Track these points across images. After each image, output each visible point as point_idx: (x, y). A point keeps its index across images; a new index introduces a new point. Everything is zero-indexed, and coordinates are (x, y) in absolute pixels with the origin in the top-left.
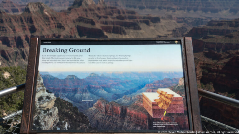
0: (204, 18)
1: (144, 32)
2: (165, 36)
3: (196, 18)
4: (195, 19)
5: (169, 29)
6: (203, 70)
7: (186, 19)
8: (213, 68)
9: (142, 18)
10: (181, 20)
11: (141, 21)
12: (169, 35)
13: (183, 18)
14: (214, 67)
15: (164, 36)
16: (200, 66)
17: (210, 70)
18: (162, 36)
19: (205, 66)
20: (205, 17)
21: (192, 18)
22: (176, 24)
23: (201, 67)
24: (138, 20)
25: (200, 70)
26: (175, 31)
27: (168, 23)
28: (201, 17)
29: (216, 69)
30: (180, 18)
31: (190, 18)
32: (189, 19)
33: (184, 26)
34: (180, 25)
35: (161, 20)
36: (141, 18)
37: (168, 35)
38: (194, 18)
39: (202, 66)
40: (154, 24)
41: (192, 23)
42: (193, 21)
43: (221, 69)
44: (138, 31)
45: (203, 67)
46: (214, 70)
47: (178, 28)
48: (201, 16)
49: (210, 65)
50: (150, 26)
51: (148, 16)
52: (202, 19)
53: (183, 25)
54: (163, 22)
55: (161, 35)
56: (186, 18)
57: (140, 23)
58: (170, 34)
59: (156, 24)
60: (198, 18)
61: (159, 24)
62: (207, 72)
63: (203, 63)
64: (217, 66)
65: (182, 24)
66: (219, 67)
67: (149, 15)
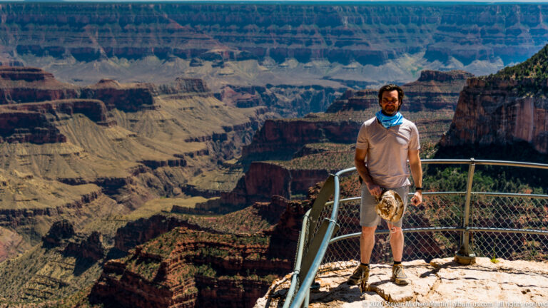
0: (336, 85)
1: (78, 149)
2: (175, 159)
3: (308, 87)
4: (303, 91)
5: (195, 133)
6: (196, 270)
7: (269, 92)
8: (227, 258)
9: (75, 96)
10: (248, 96)
11: (63, 108)
12: (191, 155)
13: (260, 90)
14: (230, 254)
15: (171, 163)
16: (184, 254)
17: (220, 267)
18: (162, 164)
19: (202, 254)
20: (342, 81)
21: (291, 87)
22: (225, 114)
23: (188, 260)
24: (54, 103)
25: (187, 269)
26: (223, 137)
27: (191, 108)
28: (325, 84)
29: (239, 261)
30: (243, 90)
31: (285, 87)
32: (281, 93)
33: (261, 116)
34: (241, 116)
35: (159, 100)
36: (72, 93)
37: (188, 158)
38: (301, 87)
39: (191, 253)
40: (131, 116)
41: (294, 103)
42: (298, 96)
43: (254, 257)
44: (51, 148)
45: (195, 256)
46: (232, 262)
47: (236, 128)
48: (326, 78)
49: (219, 245)
50: (106, 125)
51: (101, 86)
52: (331, 90)
53: (254, 115)
54: (166, 107)
55: (157, 157)
56: (269, 86)
57: (60, 115)
58: (198, 153)
59: (139, 115)
60: (316, 87)
61: (151, 115)
62: (210, 273)
63: (195, 244)
64: (239, 249)
65: (252, 111)
66: (249, 251)
67: (102, 81)
